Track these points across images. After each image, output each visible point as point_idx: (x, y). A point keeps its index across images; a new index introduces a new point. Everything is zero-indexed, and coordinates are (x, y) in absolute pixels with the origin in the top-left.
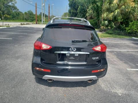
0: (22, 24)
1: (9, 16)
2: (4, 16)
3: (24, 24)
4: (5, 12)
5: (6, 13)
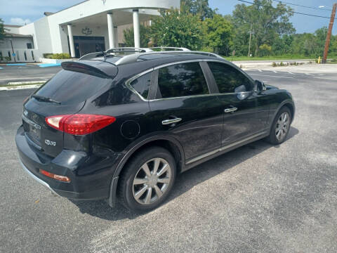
0: (275, 65)
1: (270, 48)
2: (261, 47)
3: (282, 65)
4: (263, 40)
5: (265, 41)
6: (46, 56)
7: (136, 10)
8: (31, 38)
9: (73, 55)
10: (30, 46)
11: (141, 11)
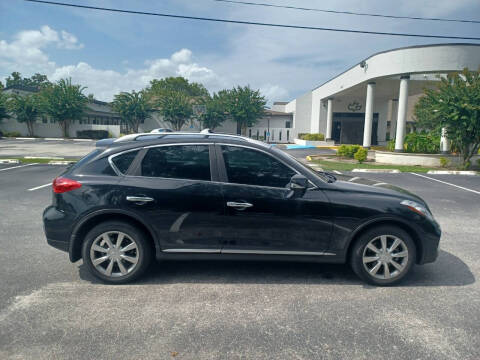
6: (300, 136)
7: (406, 76)
8: (290, 116)
9: (328, 135)
10: (288, 125)
11: (412, 77)
